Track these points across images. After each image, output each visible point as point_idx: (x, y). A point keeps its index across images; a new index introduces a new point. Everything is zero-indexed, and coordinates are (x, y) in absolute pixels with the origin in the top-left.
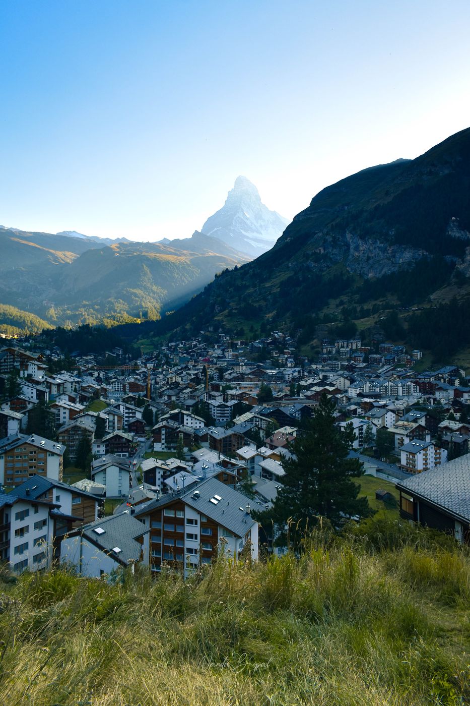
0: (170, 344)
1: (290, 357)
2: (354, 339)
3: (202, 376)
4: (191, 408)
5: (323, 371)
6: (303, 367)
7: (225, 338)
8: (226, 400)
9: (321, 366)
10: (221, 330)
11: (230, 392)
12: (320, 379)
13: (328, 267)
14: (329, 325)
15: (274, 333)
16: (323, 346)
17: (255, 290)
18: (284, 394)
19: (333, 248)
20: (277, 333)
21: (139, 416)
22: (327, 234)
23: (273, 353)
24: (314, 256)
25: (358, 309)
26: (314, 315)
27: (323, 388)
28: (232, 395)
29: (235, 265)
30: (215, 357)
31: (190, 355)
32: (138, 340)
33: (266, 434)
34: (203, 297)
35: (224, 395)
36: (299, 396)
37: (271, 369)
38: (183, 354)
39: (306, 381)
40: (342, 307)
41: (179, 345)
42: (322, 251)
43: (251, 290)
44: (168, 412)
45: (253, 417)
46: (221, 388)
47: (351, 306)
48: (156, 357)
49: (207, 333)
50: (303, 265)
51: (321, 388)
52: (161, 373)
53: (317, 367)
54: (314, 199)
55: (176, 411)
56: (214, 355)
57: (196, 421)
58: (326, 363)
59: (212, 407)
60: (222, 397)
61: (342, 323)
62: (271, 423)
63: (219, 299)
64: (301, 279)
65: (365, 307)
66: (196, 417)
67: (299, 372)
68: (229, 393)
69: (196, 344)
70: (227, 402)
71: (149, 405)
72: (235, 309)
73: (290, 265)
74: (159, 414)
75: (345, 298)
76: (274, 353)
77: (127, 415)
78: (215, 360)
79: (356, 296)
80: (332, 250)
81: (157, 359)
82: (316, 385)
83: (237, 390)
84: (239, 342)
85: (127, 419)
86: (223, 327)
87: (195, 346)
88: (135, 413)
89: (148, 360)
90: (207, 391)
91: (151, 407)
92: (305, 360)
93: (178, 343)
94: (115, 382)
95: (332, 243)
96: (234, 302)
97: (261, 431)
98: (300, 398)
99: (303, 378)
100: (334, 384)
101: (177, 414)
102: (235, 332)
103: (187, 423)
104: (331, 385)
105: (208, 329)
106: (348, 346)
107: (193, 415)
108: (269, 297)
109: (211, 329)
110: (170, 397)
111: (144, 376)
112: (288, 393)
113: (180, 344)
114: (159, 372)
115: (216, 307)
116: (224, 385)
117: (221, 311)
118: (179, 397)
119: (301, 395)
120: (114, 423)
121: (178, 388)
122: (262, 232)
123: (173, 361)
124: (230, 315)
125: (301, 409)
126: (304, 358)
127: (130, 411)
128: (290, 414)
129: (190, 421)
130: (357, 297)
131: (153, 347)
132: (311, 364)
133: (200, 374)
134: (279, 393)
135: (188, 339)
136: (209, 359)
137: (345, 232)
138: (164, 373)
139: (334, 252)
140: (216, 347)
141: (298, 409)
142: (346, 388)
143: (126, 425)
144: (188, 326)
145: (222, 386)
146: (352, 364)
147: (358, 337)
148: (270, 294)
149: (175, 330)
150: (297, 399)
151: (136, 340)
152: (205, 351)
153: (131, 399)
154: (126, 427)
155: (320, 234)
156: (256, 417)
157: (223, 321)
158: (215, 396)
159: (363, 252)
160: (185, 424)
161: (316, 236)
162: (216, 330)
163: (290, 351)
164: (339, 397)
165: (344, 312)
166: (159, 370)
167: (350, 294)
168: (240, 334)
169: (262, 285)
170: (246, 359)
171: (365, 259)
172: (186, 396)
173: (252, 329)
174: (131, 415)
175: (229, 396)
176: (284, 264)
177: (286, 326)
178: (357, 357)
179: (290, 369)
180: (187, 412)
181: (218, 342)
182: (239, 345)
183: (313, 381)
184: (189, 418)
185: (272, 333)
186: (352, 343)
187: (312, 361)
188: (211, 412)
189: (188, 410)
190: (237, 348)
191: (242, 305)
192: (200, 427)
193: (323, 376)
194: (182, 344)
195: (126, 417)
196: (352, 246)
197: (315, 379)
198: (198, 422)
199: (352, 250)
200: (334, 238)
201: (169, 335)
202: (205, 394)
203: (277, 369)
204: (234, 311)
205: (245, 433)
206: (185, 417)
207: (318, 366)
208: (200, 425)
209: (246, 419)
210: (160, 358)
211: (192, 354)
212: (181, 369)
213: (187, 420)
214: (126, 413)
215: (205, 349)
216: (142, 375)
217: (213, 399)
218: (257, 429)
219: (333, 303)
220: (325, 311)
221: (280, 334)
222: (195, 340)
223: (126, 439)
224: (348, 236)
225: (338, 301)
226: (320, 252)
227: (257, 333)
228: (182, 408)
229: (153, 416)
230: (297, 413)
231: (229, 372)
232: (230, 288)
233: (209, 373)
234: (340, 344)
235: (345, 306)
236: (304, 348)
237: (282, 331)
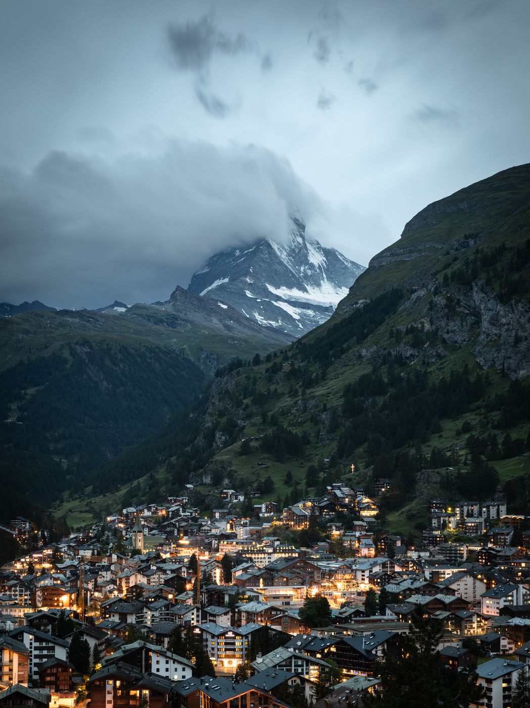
0: (125, 511)
1: (366, 536)
2: (493, 500)
3: (188, 573)
4: (166, 640)
5: (431, 563)
6: (391, 555)
7: (236, 499)
8: (235, 623)
9: (428, 554)
10: (226, 481)
11: (246, 607)
12: (426, 580)
13: (439, 356)
14: (443, 471)
15: (333, 488)
16: (431, 513)
17: (296, 403)
18: (353, 610)
19: (448, 319)
20: (339, 488)
21: (61, 654)
22: (436, 293)
23: (331, 527)
24: (410, 336)
25: (500, 440)
26: (412, 451)
27: (432, 598)
28: (248, 613)
29: (256, 352)
30: (215, 536)
31: (166, 532)
32: (62, 502)
33: (317, 693)
34: (191, 415)
35: (234, 612)
36: (385, 615)
37: (328, 559)
38: (151, 529)
39: (398, 584)
40: (467, 436)
41: (142, 511)
42: (427, 326)
43: (287, 401)
44: (119, 648)
45: (290, 658)
46: (227, 599)
47: (487, 434)
48: (98, 537)
49: (199, 489)
50: (390, 353)
51: (428, 598)
52: (107, 568)
53: (419, 557)
54: (409, 226)
55: (136, 645)
56: (214, 531)
57: (177, 665)
58: (437, 548)
59: (209, 637)
60: (229, 616)
61: (468, 468)
62: (327, 670)
63: (224, 420)
64: (386, 380)
65: (514, 436)
66: (175, 657)
67: (384, 565)
68: (242, 608)
69: (178, 510)
70: (240, 626)
71: (82, 633)
72: (257, 439)
73: (364, 352)
74: (101, 651)
75: (472, 418)
76: (334, 528)
77: (37, 652)
78: (214, 543)
79: (494, 413)
80: (447, 325)
81: (98, 541)
82: (417, 591)
83: (259, 602)
84: (263, 506)
85: (37, 661)
86: (230, 475)
87: (176, 514)
88: (53, 649)
89: (80, 544)
90: (199, 605)
91: (85, 637)
92: (395, 542)
93: (141, 507)
94: (15, 586)
95: (446, 310)
96: (253, 425)
97: (307, 686)
98: (385, 618)
99: (393, 578)
100: (454, 591)
101: (138, 651)
102: (255, 485)
103: (158, 670)
104: (449, 591)
105: (202, 480)
106: (480, 514)
107: (169, 654)
108: (324, 416)
109: (207, 480)
110: (123, 617)
111: (74, 573)
112: (362, 609)
113: (146, 511)
114: (103, 566)
115: (218, 435)
116: (234, 593)
117: (226, 444)
118: (142, 617)
119: (388, 611)
120: (11, 670)
121: (141, 599)
122: (309, 288)
123: (131, 545)
124: (246, 450)
125: (387, 641)
126: (393, 538)
127: (44, 644)
128: (367, 651)
129: (163, 665)
130: (496, 415)
131: (91, 515)
132: (408, 549)
133: (184, 569)
134: (344, 609)
135: (159, 500)
136: (202, 540)
137: (472, 289)
138: (113, 567)
139: (450, 328)
140: (217, 515)
141: (381, 640)
142: (478, 598)
143: (36, 673)
144: (161, 474)
145: (230, 595)
146: (490, 549)
147: (501, 495)
148: (325, 409)
149: (135, 483)
150: (380, 620)
151: (58, 502)
152: (195, 525)
153: (45, 621)
154: (36, 677)
155: (422, 293)
156: (296, 657)
157: (230, 463)
158: (214, 616)
159: (506, 327)
160: (154, 671)
161: (414, 296)
162: (217, 481)
163: (365, 524)
164: (464, 617)
165: (472, 445)
166: (103, 564)
167: (483, 411)
168: (266, 490)
169: (308, 391)
170: (278, 540)
171: (512, 340)
172: (157, 614)
173: (289, 480)
174: (45, 652)
175: (243, 614)
176: (351, 351)
177: (357, 473)
178: (498, 534)
179: (366, 560)
180: (158, 648)
181: (221, 506)
182: (263, 510)
183: (412, 583)
184: (162, 660)
185: (329, 488)
186: (488, 507)
187: (408, 544)
188: (207, 646)
189: (159, 642)
190: (258, 518)
191: (270, 431)
192: (184, 677)
193: (432, 573)
194: (149, 509)
195: (36, 656)
196: (486, 317)
197: (415, 580)
198: (180, 667)
199: (485, 324)
200: (450, 300)
201: (123, 491)
202: (195, 610)
203: (340, 559)
204: (252, 444)
205: (275, 690)
206: (154, 658)
207: (422, 554)
208: (184, 673)
209: (277, 662)
210: (105, 538)
211: (168, 529)
212: (147, 561)
213: (158, 662)
214: (36, 648)
215: (195, 519)
216: (68, 573)
217: (210, 621)
218: (298, 681)
219: (450, 426)
220: (436, 442)
221: (346, 490)
222: (176, 501)
223: (34, 700)
224: (477, 296)
225: (459, 424)
226: (423, 326)
227: (299, 487)
228: (146, 639)
229: (89, 655)
230: (380, 648)
231: (245, 565)
232: (245, 398)
233: (203, 569)
234: (465, 509)
235: (474, 433)
236: (392, 517)
237: (349, 483)
